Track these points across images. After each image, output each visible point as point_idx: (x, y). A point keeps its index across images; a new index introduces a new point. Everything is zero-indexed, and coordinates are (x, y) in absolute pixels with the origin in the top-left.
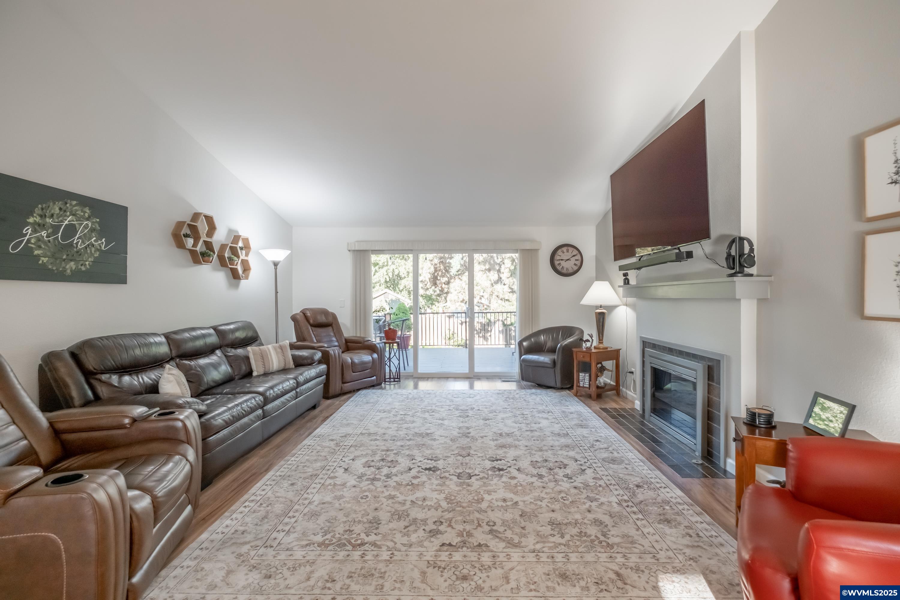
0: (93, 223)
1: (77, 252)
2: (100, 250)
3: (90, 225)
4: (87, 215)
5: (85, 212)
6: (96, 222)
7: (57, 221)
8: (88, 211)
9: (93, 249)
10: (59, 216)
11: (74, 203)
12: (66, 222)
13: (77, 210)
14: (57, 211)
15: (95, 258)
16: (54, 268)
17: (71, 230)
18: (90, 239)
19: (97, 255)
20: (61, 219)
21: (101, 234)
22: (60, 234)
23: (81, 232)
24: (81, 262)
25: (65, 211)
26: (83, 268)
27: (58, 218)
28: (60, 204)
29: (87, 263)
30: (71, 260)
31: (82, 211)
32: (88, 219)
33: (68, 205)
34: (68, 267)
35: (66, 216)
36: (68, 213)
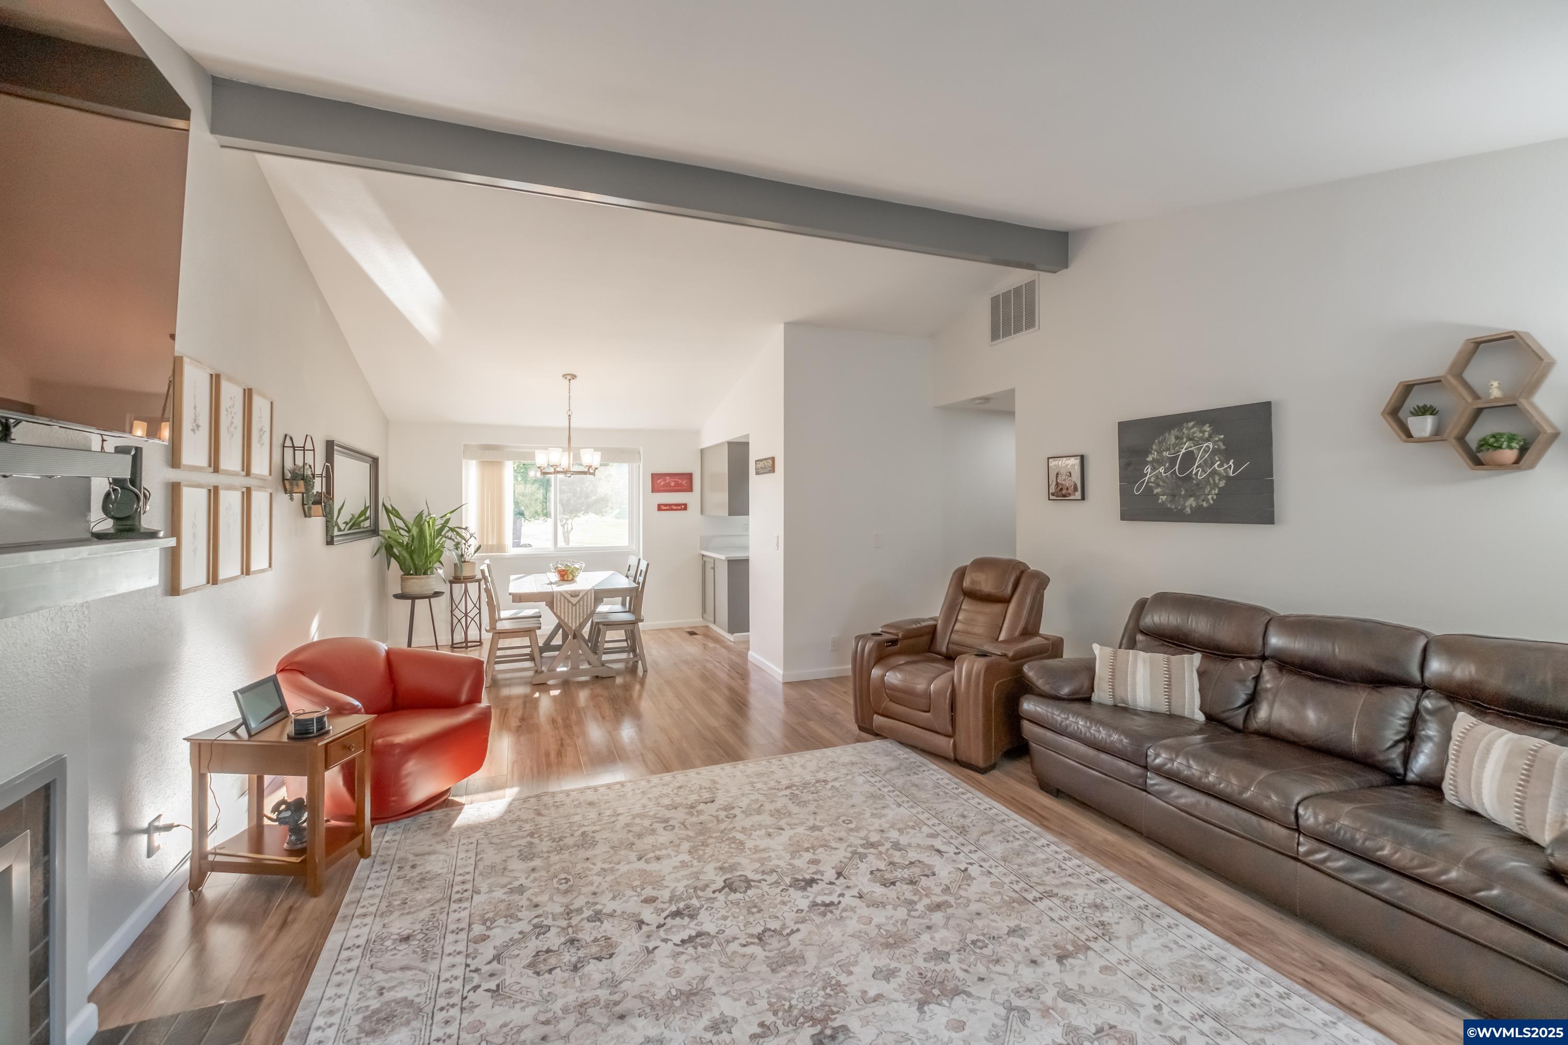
0: (1215, 443)
1: (1198, 485)
2: (1228, 478)
3: (1211, 447)
4: (1206, 435)
5: (1203, 432)
6: (1220, 440)
7: (1173, 452)
8: (1208, 429)
9: (1217, 478)
10: (1175, 445)
11: (1191, 424)
12: (1183, 451)
13: (1194, 433)
14: (1173, 440)
15: (1220, 489)
16: (1173, 507)
17: (1189, 458)
18: (1213, 464)
19: (1222, 484)
20: (1177, 448)
21: (1226, 455)
22: (1177, 467)
23: (1201, 458)
24: (1202, 497)
25: (1182, 439)
26: (1205, 504)
27: (1174, 449)
28: (1174, 432)
29: (1210, 497)
30: (1191, 496)
31: (1201, 431)
32: (1208, 440)
33: (1184, 430)
34: (1188, 503)
35: (1182, 444)
36: (1185, 440)
